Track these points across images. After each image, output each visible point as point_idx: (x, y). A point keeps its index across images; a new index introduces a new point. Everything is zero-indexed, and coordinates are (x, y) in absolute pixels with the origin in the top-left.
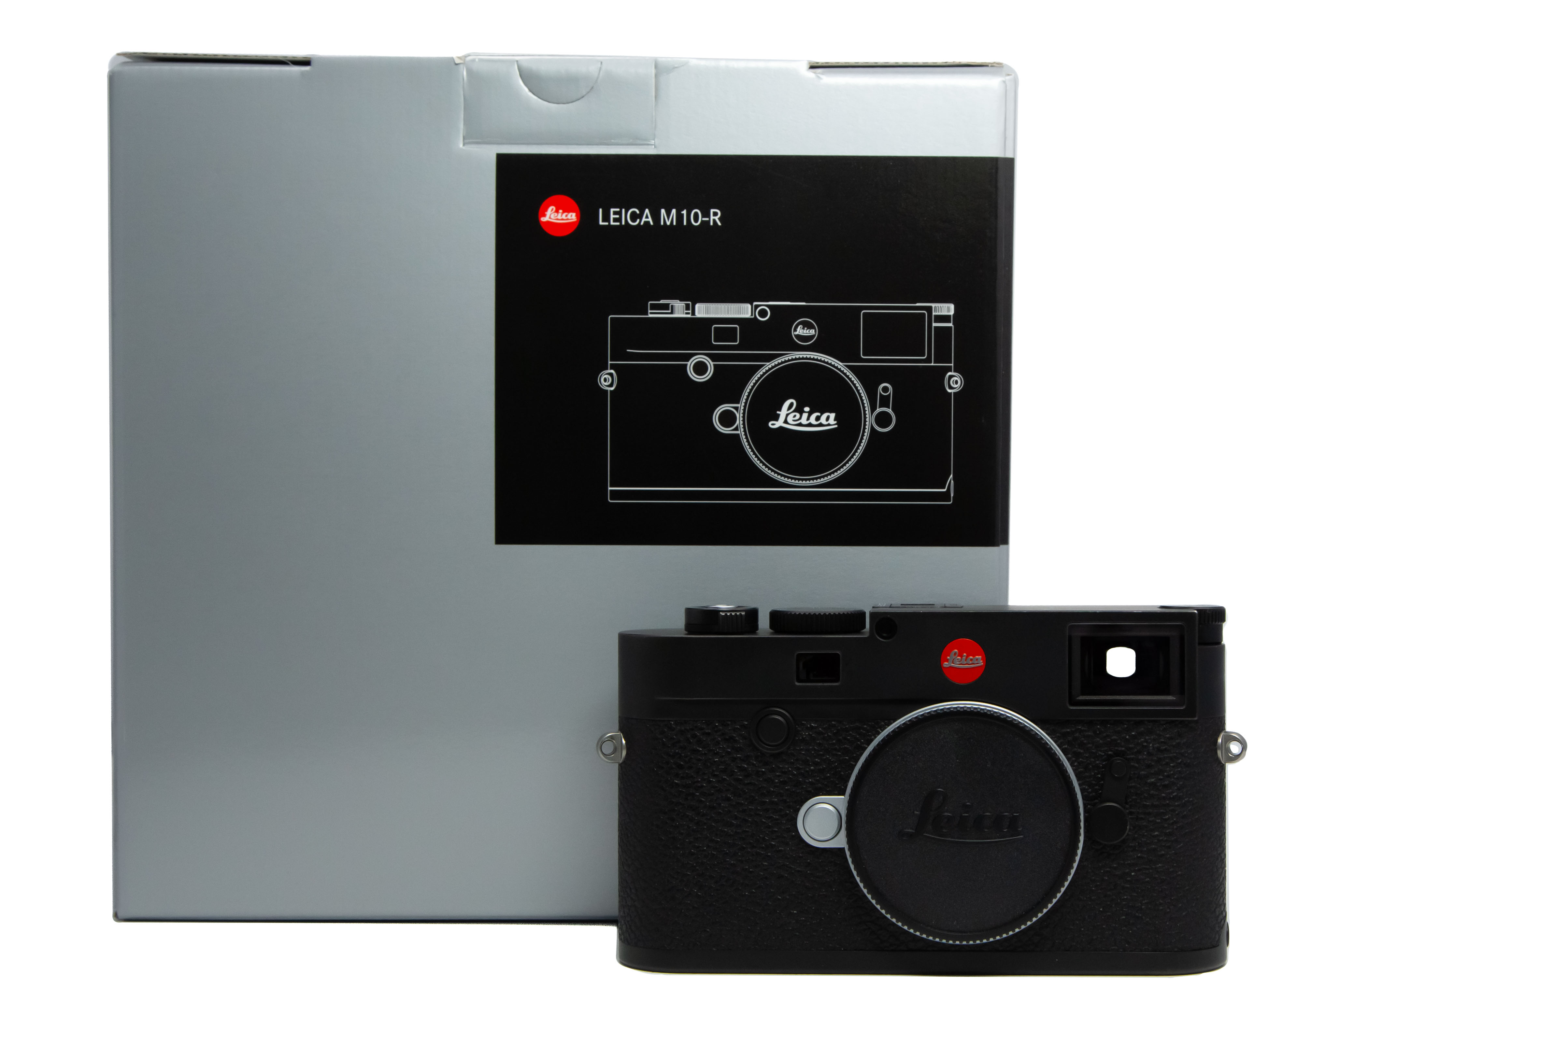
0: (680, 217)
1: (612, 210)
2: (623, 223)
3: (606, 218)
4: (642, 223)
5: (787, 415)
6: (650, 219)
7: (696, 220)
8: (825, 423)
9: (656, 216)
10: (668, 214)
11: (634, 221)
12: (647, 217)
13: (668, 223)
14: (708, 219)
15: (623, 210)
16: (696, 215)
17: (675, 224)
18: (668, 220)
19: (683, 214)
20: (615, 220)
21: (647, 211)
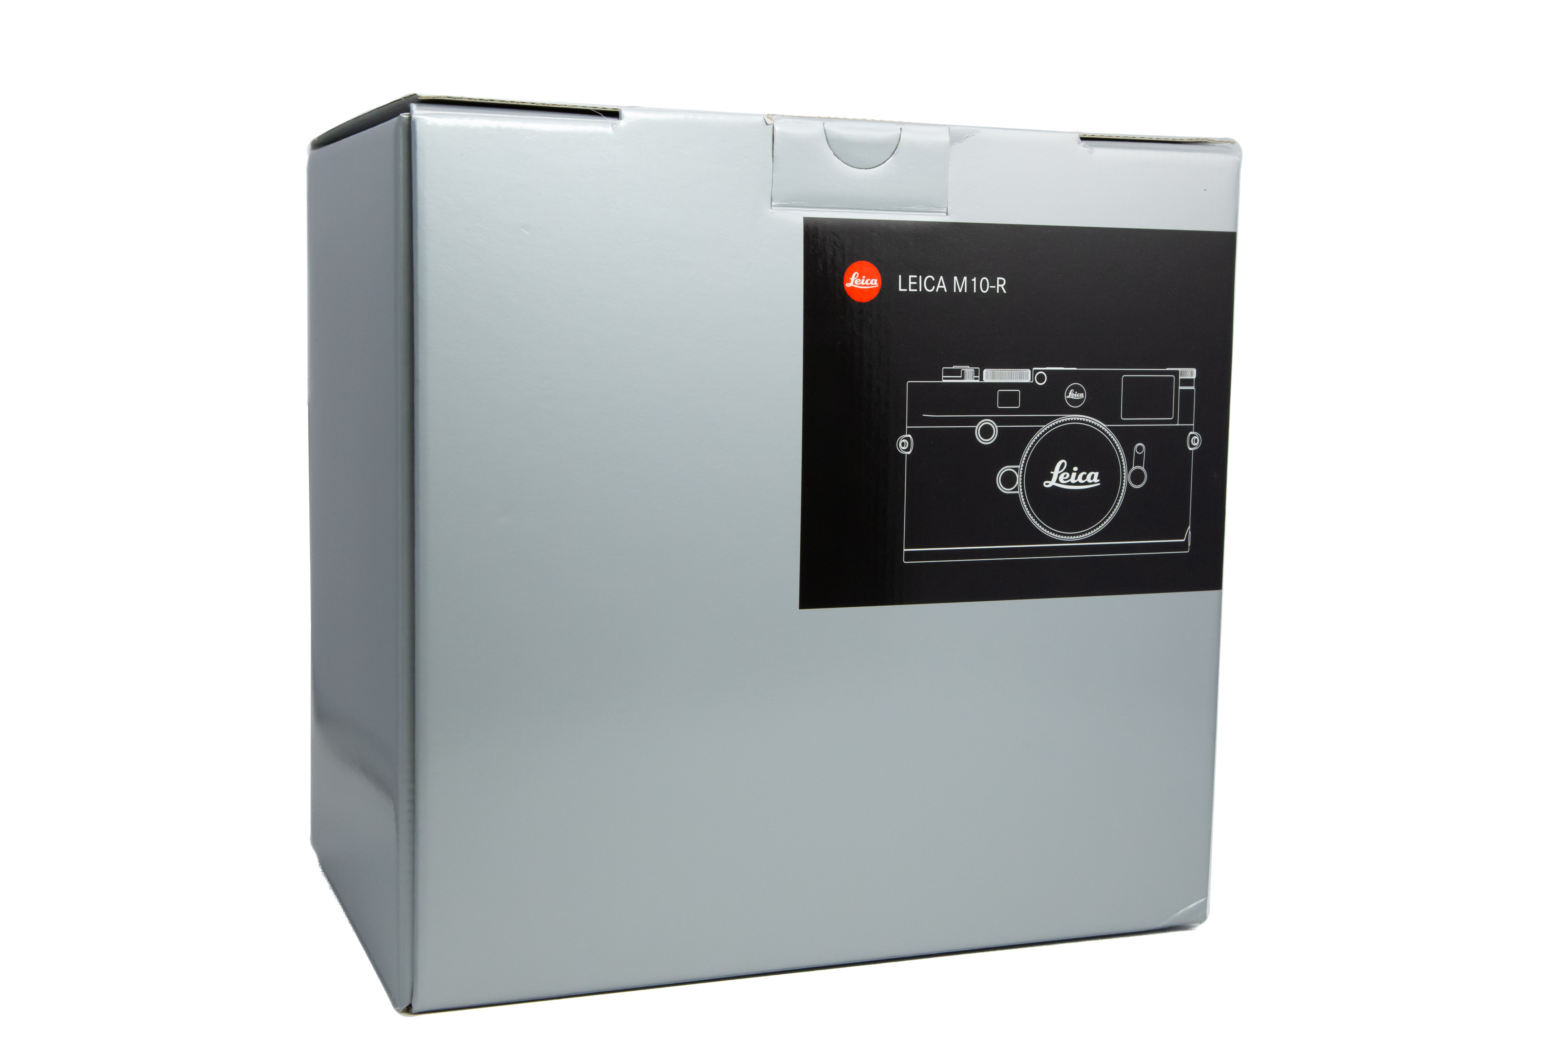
0: (970, 284)
1: (910, 277)
2: (920, 290)
3: (905, 285)
4: (937, 291)
5: (1059, 475)
6: (944, 287)
7: (985, 288)
8: (1090, 481)
9: (950, 284)
10: (960, 281)
11: (930, 288)
12: (942, 285)
13: (960, 291)
14: (995, 287)
15: (920, 277)
16: (985, 282)
17: (966, 291)
18: (960, 288)
19: (973, 281)
20: (913, 287)
21: (941, 278)
